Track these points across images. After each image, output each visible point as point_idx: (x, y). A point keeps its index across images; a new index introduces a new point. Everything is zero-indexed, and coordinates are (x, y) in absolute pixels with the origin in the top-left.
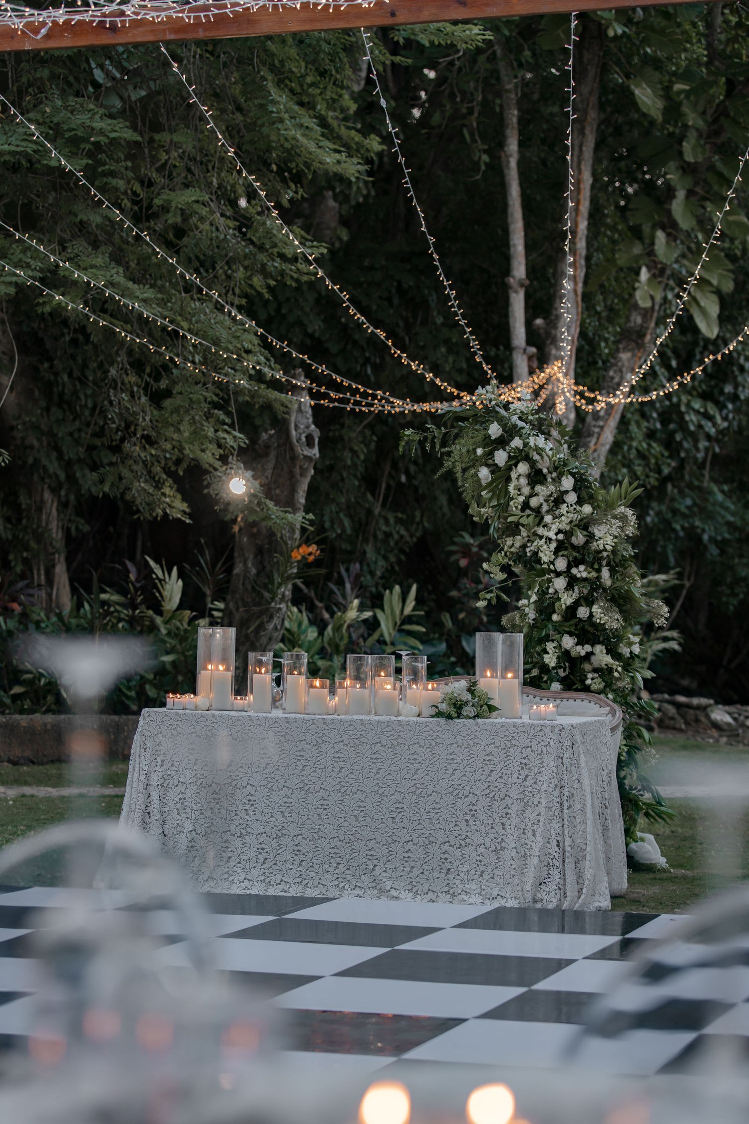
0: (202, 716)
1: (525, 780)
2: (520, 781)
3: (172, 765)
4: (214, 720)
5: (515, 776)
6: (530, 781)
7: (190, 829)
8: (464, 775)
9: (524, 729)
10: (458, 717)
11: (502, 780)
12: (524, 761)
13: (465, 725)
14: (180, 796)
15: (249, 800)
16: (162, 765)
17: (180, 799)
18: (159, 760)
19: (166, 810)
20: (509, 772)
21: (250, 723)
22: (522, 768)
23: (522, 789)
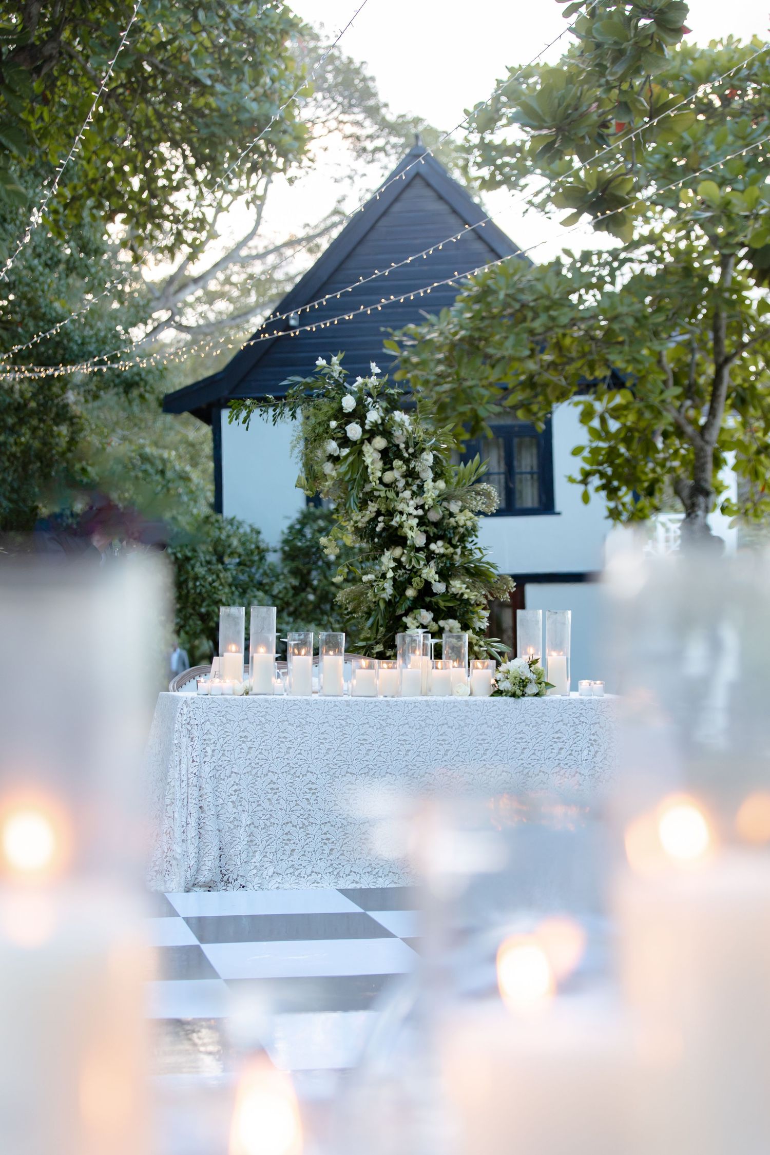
0: (254, 701)
1: (595, 756)
2: (590, 758)
3: (223, 755)
4: (267, 705)
5: (585, 752)
6: (599, 758)
7: (248, 823)
8: (534, 754)
9: (591, 706)
10: (523, 695)
11: (572, 757)
12: (593, 738)
13: (532, 703)
14: (235, 787)
15: (310, 789)
16: (213, 756)
17: (235, 791)
18: (209, 750)
19: (219, 803)
20: (579, 749)
21: (308, 707)
22: (592, 745)
23: (593, 764)
